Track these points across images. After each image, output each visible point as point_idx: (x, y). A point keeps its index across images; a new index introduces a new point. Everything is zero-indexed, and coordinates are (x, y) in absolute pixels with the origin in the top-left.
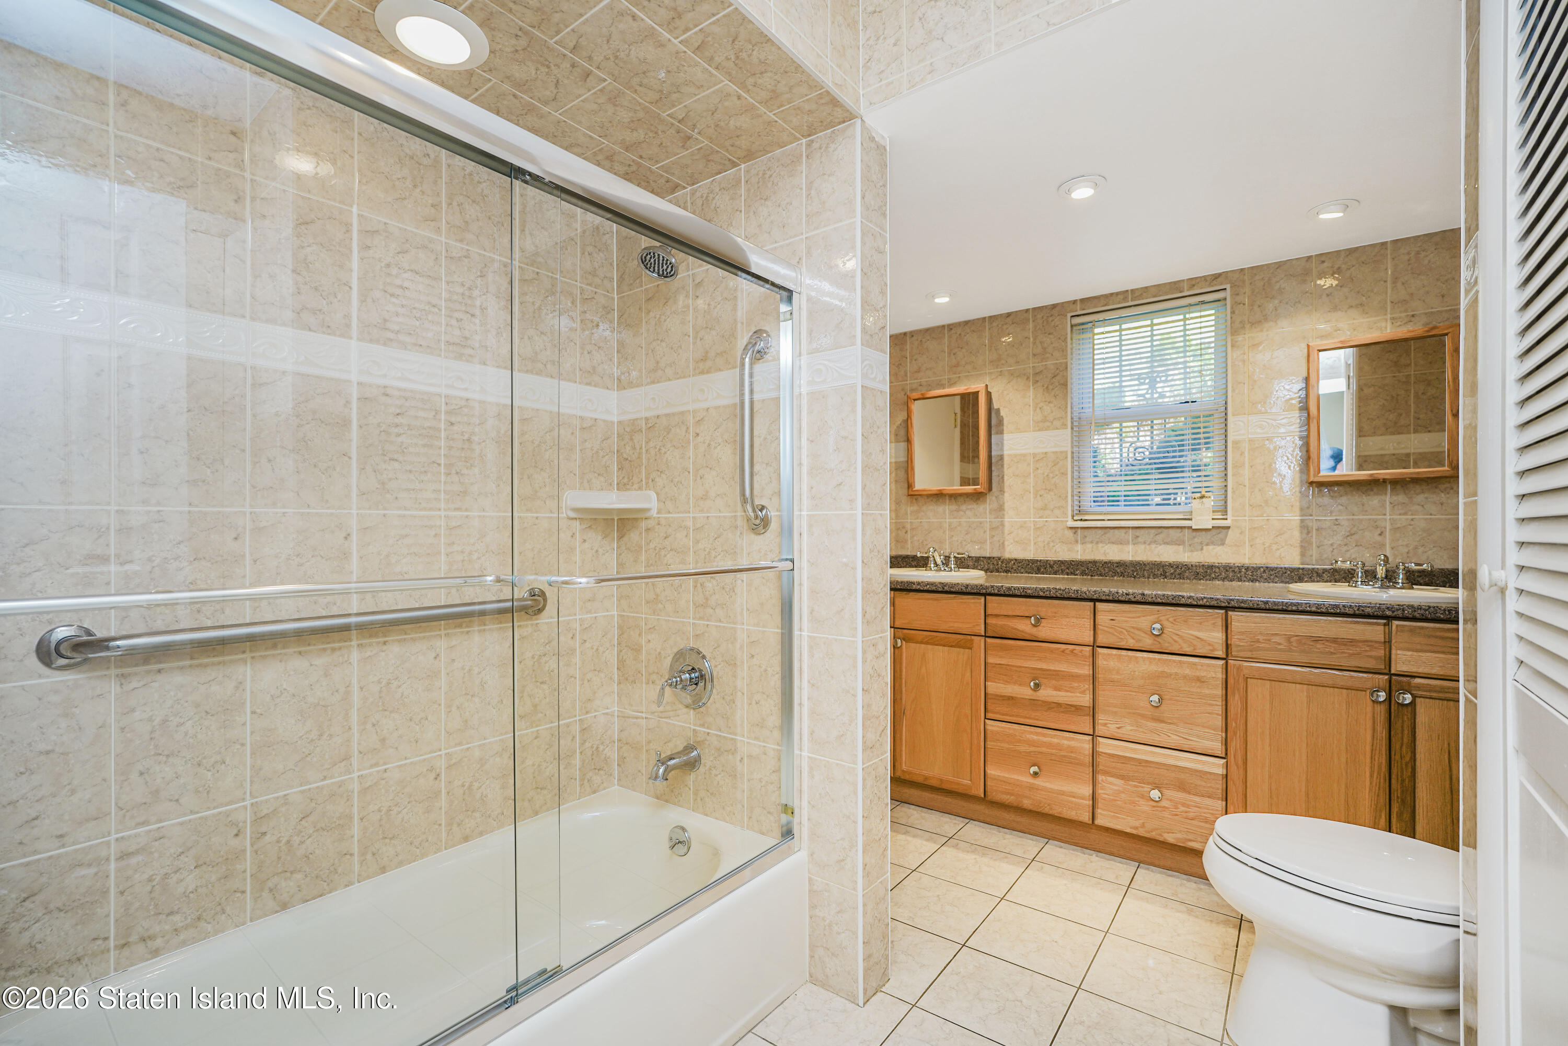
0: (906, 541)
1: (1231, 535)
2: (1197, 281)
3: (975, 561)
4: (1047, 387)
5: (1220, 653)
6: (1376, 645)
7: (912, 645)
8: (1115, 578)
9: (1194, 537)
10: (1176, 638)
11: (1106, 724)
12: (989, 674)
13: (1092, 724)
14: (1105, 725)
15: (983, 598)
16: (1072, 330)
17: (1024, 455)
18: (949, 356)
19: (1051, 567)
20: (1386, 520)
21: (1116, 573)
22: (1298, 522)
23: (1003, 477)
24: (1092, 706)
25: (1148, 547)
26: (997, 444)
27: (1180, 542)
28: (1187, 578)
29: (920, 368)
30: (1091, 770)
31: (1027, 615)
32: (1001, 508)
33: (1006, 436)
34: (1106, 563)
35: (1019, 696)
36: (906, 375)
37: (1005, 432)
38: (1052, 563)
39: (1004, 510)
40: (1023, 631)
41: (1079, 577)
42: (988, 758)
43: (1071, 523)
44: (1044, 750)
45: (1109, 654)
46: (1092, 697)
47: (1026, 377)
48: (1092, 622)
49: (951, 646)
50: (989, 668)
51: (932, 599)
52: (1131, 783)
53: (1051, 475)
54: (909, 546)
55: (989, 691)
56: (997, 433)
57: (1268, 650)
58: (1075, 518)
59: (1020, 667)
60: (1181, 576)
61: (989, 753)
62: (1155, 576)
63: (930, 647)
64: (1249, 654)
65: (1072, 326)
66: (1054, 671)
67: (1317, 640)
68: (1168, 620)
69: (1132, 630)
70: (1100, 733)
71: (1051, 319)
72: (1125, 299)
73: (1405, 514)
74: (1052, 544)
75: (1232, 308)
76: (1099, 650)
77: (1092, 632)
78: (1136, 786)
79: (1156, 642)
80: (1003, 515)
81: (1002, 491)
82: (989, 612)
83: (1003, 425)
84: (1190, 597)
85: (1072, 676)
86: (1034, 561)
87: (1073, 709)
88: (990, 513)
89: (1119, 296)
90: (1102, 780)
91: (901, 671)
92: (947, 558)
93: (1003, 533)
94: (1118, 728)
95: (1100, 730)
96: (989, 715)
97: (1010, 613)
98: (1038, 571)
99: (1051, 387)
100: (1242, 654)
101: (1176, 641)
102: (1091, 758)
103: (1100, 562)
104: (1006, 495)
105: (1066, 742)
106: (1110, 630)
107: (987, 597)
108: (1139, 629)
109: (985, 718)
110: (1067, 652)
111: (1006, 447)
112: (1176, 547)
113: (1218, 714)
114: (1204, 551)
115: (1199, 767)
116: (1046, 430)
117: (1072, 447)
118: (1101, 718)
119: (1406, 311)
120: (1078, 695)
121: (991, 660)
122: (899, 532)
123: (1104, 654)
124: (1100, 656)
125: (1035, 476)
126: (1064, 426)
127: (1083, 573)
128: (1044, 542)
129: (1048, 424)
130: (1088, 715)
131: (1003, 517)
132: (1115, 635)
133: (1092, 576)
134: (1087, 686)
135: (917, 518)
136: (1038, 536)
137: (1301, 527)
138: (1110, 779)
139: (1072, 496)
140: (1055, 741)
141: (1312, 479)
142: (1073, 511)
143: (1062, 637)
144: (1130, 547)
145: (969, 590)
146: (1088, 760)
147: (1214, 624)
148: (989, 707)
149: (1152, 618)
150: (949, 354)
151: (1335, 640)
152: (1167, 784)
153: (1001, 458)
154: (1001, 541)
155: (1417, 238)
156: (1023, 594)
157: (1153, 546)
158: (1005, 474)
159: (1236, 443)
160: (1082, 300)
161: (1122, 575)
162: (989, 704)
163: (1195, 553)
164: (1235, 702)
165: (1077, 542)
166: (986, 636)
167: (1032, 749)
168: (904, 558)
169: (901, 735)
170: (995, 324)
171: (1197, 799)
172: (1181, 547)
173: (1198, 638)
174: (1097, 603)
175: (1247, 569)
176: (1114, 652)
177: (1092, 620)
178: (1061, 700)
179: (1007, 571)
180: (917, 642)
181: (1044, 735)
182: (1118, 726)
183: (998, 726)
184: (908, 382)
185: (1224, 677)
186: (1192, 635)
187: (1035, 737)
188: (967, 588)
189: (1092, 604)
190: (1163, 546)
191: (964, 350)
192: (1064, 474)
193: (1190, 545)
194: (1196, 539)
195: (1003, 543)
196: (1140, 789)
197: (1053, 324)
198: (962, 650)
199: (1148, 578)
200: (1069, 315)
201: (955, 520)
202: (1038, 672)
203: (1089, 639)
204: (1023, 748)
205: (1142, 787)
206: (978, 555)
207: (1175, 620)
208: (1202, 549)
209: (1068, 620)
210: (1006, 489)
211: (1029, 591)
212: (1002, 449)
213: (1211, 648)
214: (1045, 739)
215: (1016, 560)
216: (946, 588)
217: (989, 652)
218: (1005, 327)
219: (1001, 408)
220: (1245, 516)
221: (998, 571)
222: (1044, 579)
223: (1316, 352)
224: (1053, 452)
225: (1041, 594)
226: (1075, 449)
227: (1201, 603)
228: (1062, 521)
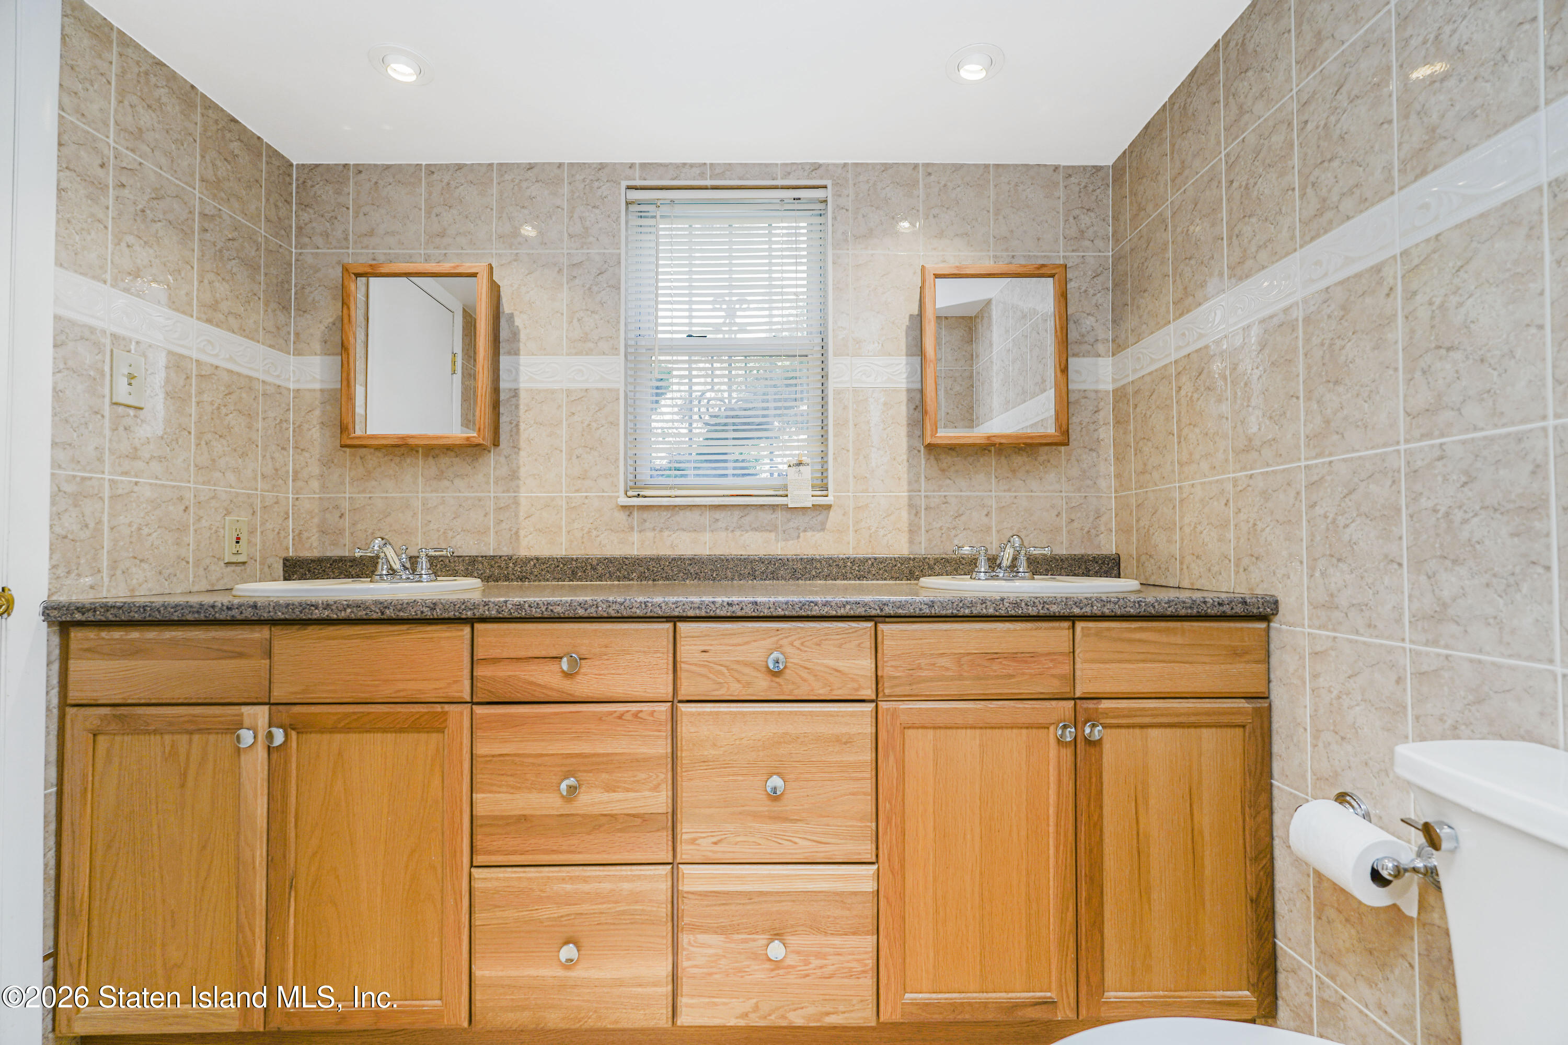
0: (341, 532)
1: (834, 517)
2: (794, 167)
3: (469, 564)
4: (590, 289)
5: (869, 693)
6: (1061, 658)
7: (315, 738)
8: (688, 582)
9: (789, 521)
10: (804, 674)
11: (695, 840)
12: (478, 778)
13: (670, 843)
14: (693, 841)
15: (467, 630)
16: (627, 209)
17: (553, 392)
18: (428, 217)
19: (594, 568)
20: (991, 497)
21: (688, 575)
22: (906, 499)
23: (517, 425)
24: (670, 810)
25: (730, 535)
26: (510, 371)
27: (773, 528)
28: (783, 578)
29: (373, 230)
30: (670, 928)
31: (554, 654)
32: (514, 475)
33: (523, 359)
34: (674, 559)
35: (538, 813)
36: (346, 239)
37: (521, 352)
38: (595, 563)
39: (518, 478)
40: (544, 687)
41: (635, 582)
42: (477, 948)
43: (623, 501)
44: (586, 908)
45: (699, 714)
46: (670, 793)
47: (557, 269)
48: (671, 659)
49: (401, 730)
50: (478, 766)
51: (358, 636)
52: (736, 937)
53: (594, 425)
54: (347, 539)
55: (479, 810)
56: (509, 353)
57: (931, 680)
58: (630, 493)
59: (542, 755)
60: (774, 576)
61: (477, 936)
62: (741, 577)
63: (354, 737)
64: (906, 690)
65: (627, 203)
66: (604, 755)
67: (993, 657)
68: (792, 644)
69: (735, 666)
70: (686, 858)
71: (596, 184)
72: (702, 175)
73: (1009, 490)
74: (594, 533)
75: (833, 212)
76: (683, 707)
77: (671, 676)
78: (745, 941)
79: (774, 684)
80: (518, 487)
81: (516, 447)
82: (480, 654)
83: (519, 341)
84: (825, 604)
85: (637, 761)
86: (566, 561)
87: (638, 821)
88: (496, 483)
89: (694, 169)
90: (689, 943)
91: (285, 796)
92: (414, 560)
93: (516, 516)
94: (715, 843)
95: (685, 851)
96: (479, 859)
97: (522, 654)
98: (573, 576)
99: (595, 289)
100: (898, 691)
101: (805, 680)
102: (669, 906)
103: (666, 558)
104: (522, 453)
105: (626, 886)
106: (703, 671)
107: (477, 626)
108: (746, 664)
109: (472, 866)
110: (628, 717)
111: (523, 378)
112: (766, 535)
113: (865, 794)
114: (801, 540)
115: (839, 886)
116: (587, 354)
117: (626, 385)
118: (686, 830)
119: (1007, 250)
120: (647, 793)
121: (482, 749)
122: (328, 515)
123: (692, 714)
124: (685, 719)
125: (569, 425)
126: (615, 350)
127: (642, 577)
128: (582, 530)
129: (591, 345)
130: (666, 828)
131: (517, 489)
132: (709, 678)
133: (654, 580)
134: (662, 776)
135: (364, 491)
136: (574, 521)
137: (909, 505)
138: (702, 938)
139: (625, 459)
140: (607, 886)
141: (928, 440)
142: (626, 483)
143: (619, 691)
144: (707, 537)
145: (438, 613)
146: (664, 911)
147: (859, 645)
148: (478, 844)
149: (768, 643)
150: (428, 213)
151: (1013, 657)
152: (792, 926)
153: (515, 393)
154: (514, 530)
155: (1016, 166)
156: (546, 614)
157: (738, 533)
158: (521, 420)
159: (838, 392)
160: (643, 166)
161: (697, 576)
162: (478, 838)
163: (791, 542)
164: (888, 767)
165: (632, 528)
166: (473, 703)
167: (564, 910)
168: (335, 561)
169: (284, 936)
170: (507, 177)
171: (837, 941)
172: (773, 535)
173: (837, 670)
174: (679, 625)
175: (853, 562)
176: (708, 707)
177: (671, 655)
178: (616, 809)
179: (522, 579)
180: (323, 731)
181: (585, 880)
182: (715, 839)
183: (497, 879)
184: (350, 251)
185: (874, 731)
186: (828, 667)
187: (568, 887)
188: (433, 609)
189: (669, 626)
190: (750, 533)
191: (454, 211)
192: (614, 424)
193: (784, 532)
194: (791, 523)
195: (517, 533)
196: (751, 944)
197: (599, 192)
198: (423, 736)
199: (732, 579)
200: (624, 184)
201: (434, 495)
202: (575, 760)
203: (665, 690)
204: (549, 912)
205: (754, 940)
206: (474, 553)
207: (802, 644)
208: (798, 537)
209: (628, 657)
210: (523, 444)
211: (558, 609)
212: (516, 380)
213: (856, 686)
214: (586, 887)
215: (537, 559)
216: (389, 613)
217: (478, 733)
218: (524, 185)
219: (516, 313)
220: (848, 491)
221: (507, 579)
222: (584, 588)
223: (932, 277)
224: (598, 390)
225: (581, 612)
226: (631, 388)
227: (842, 612)
228: (610, 497)
